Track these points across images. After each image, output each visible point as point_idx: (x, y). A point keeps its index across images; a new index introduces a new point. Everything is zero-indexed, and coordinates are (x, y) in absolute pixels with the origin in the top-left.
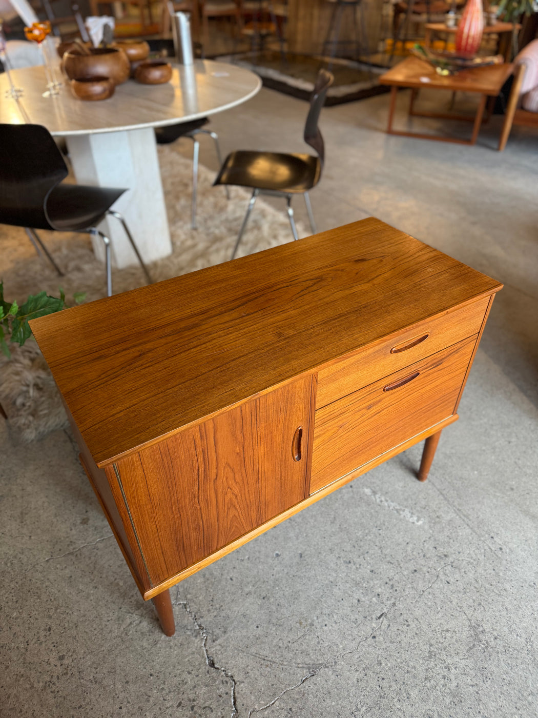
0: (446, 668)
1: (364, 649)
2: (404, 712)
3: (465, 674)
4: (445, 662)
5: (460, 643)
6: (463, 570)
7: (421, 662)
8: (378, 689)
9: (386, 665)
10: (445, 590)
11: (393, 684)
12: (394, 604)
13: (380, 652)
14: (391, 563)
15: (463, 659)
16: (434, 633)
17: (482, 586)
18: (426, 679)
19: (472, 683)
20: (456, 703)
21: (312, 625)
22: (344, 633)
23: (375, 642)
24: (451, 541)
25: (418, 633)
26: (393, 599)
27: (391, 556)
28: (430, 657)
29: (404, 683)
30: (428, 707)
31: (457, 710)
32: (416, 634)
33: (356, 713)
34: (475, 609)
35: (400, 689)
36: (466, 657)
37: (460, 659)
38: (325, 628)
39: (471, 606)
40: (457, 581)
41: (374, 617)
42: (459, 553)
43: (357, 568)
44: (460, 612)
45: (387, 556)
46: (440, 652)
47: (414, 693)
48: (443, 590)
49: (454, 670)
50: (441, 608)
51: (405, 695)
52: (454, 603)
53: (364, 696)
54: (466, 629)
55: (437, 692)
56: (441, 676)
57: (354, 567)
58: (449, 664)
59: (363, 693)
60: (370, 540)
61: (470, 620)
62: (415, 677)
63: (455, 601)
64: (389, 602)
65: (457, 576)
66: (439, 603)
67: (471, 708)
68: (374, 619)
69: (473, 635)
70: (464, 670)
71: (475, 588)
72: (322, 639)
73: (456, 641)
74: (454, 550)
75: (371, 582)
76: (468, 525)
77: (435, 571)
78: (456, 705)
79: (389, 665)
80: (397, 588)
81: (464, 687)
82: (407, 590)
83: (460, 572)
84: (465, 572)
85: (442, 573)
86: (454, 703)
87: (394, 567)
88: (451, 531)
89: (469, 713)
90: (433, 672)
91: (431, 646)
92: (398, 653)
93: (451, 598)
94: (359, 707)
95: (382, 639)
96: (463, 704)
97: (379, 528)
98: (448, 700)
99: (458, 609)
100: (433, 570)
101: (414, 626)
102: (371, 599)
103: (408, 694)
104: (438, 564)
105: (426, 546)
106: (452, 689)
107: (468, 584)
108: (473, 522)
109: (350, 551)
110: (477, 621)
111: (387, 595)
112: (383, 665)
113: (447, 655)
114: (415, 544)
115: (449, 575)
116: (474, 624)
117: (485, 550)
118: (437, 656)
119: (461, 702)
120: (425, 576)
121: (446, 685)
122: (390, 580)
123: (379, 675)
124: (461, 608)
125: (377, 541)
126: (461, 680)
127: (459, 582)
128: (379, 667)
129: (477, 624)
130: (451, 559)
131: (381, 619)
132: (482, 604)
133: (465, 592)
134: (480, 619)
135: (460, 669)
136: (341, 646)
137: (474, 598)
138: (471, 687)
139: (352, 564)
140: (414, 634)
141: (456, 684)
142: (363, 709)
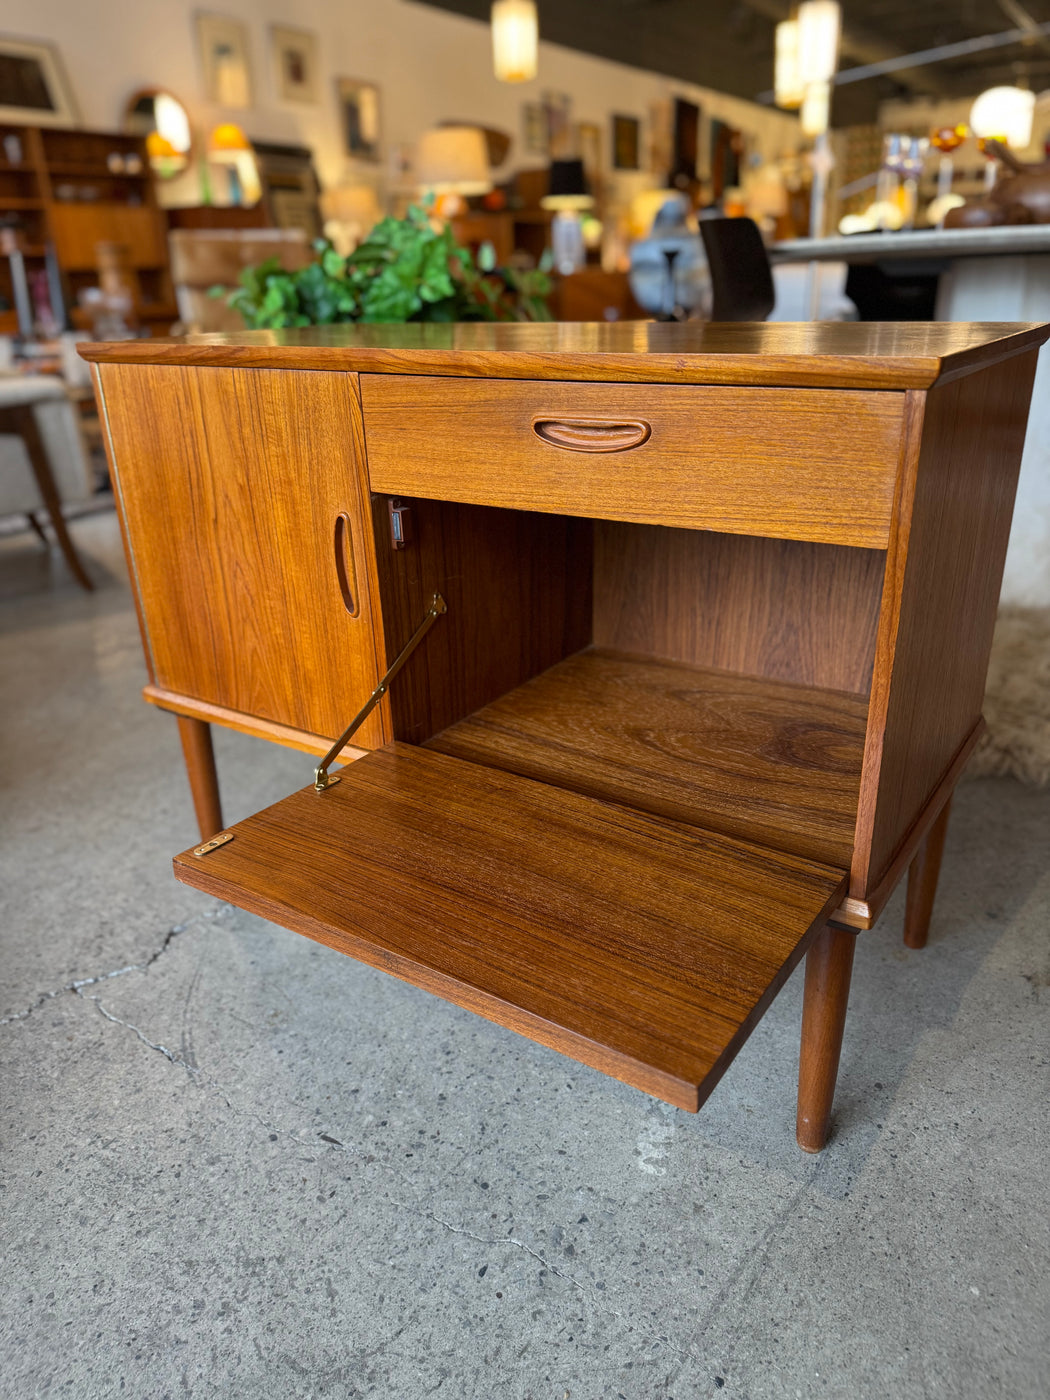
0: (225, 1305)
1: (241, 1126)
2: (105, 1230)
3: (214, 1358)
4: (239, 1301)
5: (303, 1332)
6: (543, 1307)
7: (232, 1245)
8: (154, 1172)
9: (213, 1175)
10: (454, 1268)
11: (169, 1196)
12: (371, 1159)
13: (241, 1157)
14: (483, 1129)
15: (258, 1346)
16: (315, 1261)
17: (513, 1370)
18: (190, 1263)
19: (191, 1380)
20: (134, 1344)
21: (276, 1031)
22: (270, 1085)
23: (263, 1143)
24: (633, 1258)
25: (307, 1223)
26: (382, 1154)
27: (505, 1125)
28: (247, 1264)
29: (174, 1217)
30: (118, 1279)
31: (115, 1351)
32: (304, 1221)
33: (99, 1143)
34: (422, 1361)
35: (158, 1213)
36: (264, 1353)
37: (255, 1340)
38: (274, 1053)
39: (428, 1348)
40: (499, 1296)
41: (324, 1127)
42: (601, 1286)
43: (440, 1069)
44: (400, 1319)
45: (498, 1117)
46: (267, 1284)
47: (151, 1243)
48: (455, 1264)
49: (222, 1329)
50: (394, 1267)
51: (145, 1224)
52: (423, 1298)
53: (137, 1148)
54: (350, 1343)
55: (159, 1295)
56: (199, 1297)
57: (439, 1064)
58: (236, 1311)
59: (142, 1145)
60: (528, 1075)
61: (381, 1349)
62: (191, 1238)
63: (430, 1299)
64: (372, 1147)
65: (513, 1293)
66: (410, 1258)
67: (123, 1385)
68: (319, 1129)
69: (337, 1365)
70: (227, 1353)
71: (498, 1351)
72: (248, 1053)
73: (307, 1321)
74: (601, 1271)
75: (413, 1102)
76: (723, 1296)
77: (505, 1232)
78: (129, 1344)
79: (212, 1180)
80: (416, 1156)
81: (179, 1361)
82: (421, 1178)
83: (532, 1299)
84: (539, 1312)
85: (507, 1250)
86: (134, 1340)
87: (473, 1137)
88: (668, 1251)
89: (108, 1381)
90: (209, 1276)
91: (278, 1260)
92: (246, 1192)
93: (437, 1289)
94: (113, 1145)
95: (274, 1153)
96: (133, 1362)
97: (573, 1084)
98: (139, 1323)
99: (407, 1313)
100: (507, 1226)
101: (324, 1213)
102: (369, 1113)
103: (148, 1232)
104: (531, 1236)
105: (579, 1197)
106: (171, 1328)
107: (501, 1326)
108: (742, 1310)
109: (477, 1048)
110: (386, 1372)
111: (390, 1142)
112: (212, 1169)
113: (260, 1303)
114: (567, 1169)
115: (508, 1270)
116: (371, 1363)
117: (654, 1363)
118: (254, 1280)
119: (138, 1357)
120: (478, 1210)
121: (179, 1312)
122: (433, 1137)
123: (185, 1165)
124: (414, 1318)
125: (531, 1089)
126: (198, 1349)
127: (497, 1300)
128: (203, 1161)
129: (373, 1372)
130: (566, 1267)
131: (323, 1142)
132: (449, 1381)
133: (468, 1323)
134: (393, 1380)
135: (227, 1342)
136: (239, 1087)
137: (460, 1353)
138: (179, 1378)
139: (445, 1058)
140: (303, 1217)
141: (183, 1339)
142: (107, 1153)
